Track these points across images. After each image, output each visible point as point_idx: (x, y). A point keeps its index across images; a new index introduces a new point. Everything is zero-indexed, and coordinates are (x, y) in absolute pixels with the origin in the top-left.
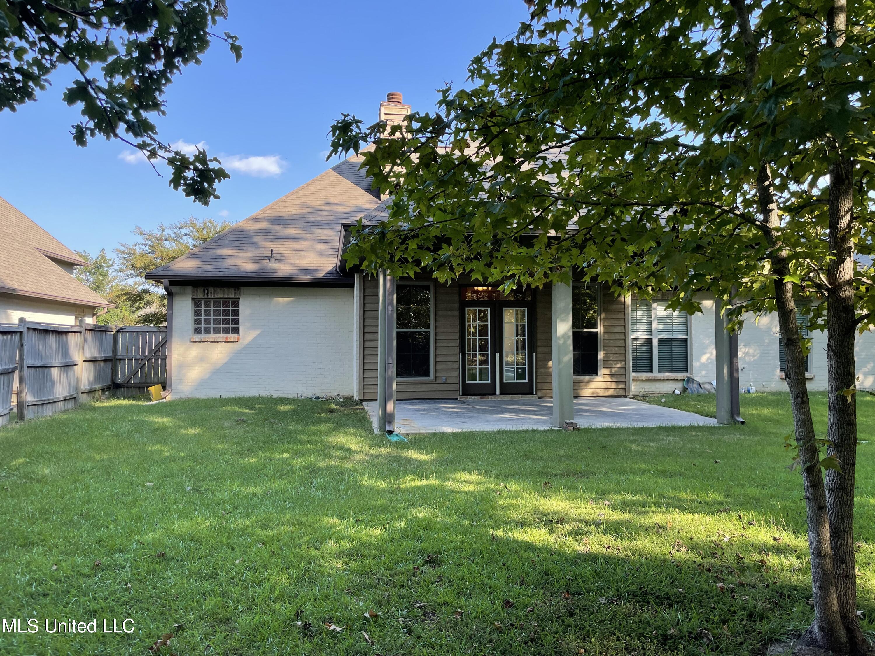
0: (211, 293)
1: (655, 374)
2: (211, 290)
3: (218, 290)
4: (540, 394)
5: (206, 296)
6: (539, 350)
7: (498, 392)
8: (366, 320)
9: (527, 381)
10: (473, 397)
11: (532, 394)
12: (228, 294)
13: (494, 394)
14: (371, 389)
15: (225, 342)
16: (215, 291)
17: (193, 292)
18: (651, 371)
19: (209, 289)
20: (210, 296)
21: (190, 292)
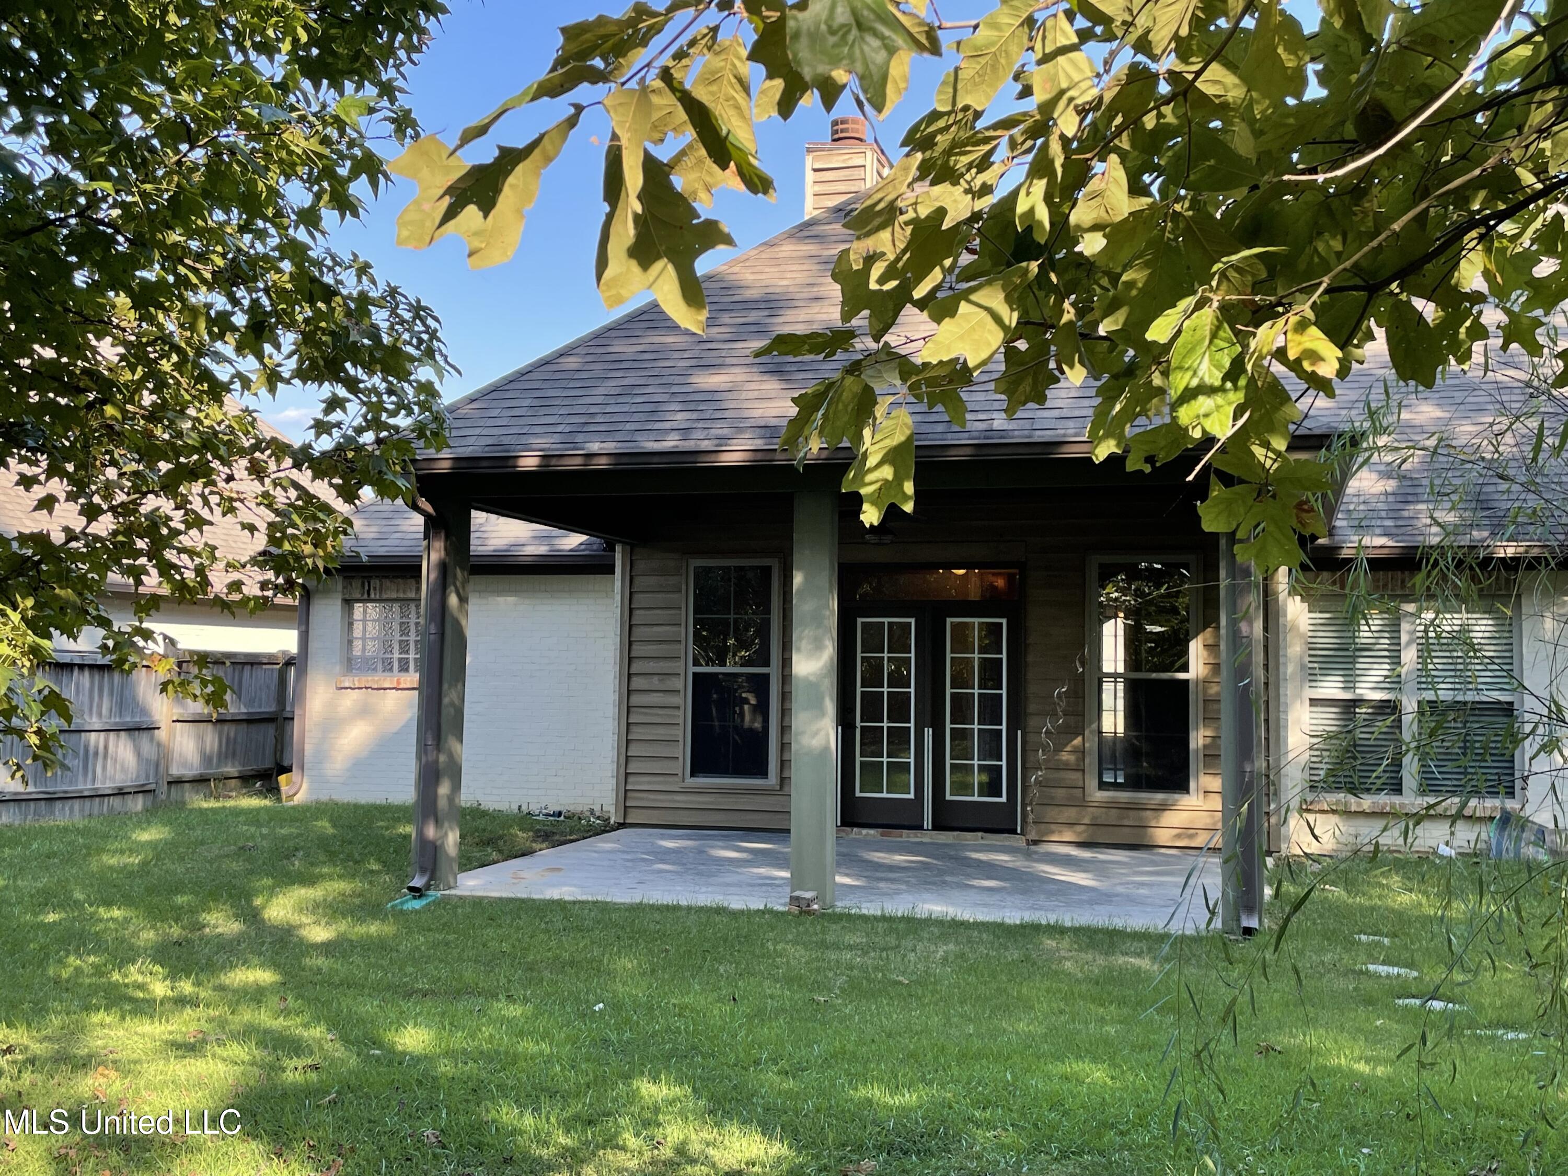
0: (375, 589)
1: (1411, 800)
2: (375, 583)
3: (387, 583)
4: (1033, 836)
5: (366, 596)
6: (1033, 722)
7: (928, 822)
8: (634, 647)
9: (1004, 799)
10: (864, 831)
11: (1013, 831)
12: (404, 592)
13: (918, 827)
14: (642, 799)
15: (397, 689)
16: (381, 585)
17: (344, 588)
18: (1397, 788)
19: (372, 582)
20: (372, 596)
21: (340, 587)
